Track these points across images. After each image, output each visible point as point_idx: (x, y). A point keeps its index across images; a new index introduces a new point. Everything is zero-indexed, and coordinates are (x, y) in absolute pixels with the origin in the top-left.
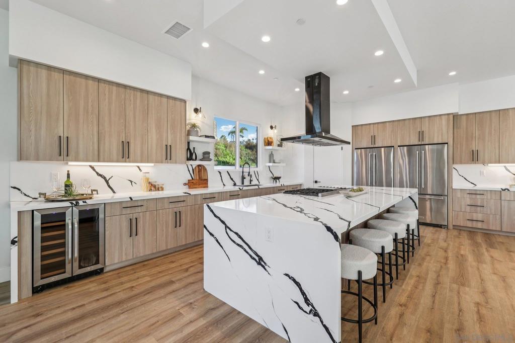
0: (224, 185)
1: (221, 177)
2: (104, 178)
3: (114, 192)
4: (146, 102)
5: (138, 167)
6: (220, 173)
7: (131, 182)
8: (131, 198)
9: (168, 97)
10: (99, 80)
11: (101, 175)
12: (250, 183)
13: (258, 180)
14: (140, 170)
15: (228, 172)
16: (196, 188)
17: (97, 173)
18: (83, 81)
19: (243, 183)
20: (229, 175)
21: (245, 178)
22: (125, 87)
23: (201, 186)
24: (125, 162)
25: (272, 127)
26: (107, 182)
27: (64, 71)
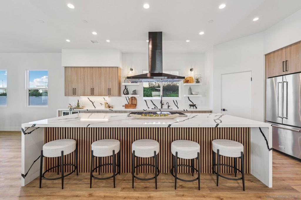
0: (148, 108)
1: (146, 103)
2: (92, 102)
3: (95, 108)
4: (100, 72)
5: (104, 98)
6: (146, 101)
7: (101, 104)
8: (87, 110)
9: (109, 67)
10: (84, 67)
11: (91, 101)
12: (168, 108)
13: (177, 106)
14: (104, 99)
15: (151, 100)
16: (128, 108)
17: (90, 100)
18: (80, 69)
19: (162, 108)
20: (152, 102)
21: (163, 104)
22: (92, 67)
23: (131, 107)
24: (92, 96)
25: (191, 70)
26: (93, 103)
27: (74, 67)
